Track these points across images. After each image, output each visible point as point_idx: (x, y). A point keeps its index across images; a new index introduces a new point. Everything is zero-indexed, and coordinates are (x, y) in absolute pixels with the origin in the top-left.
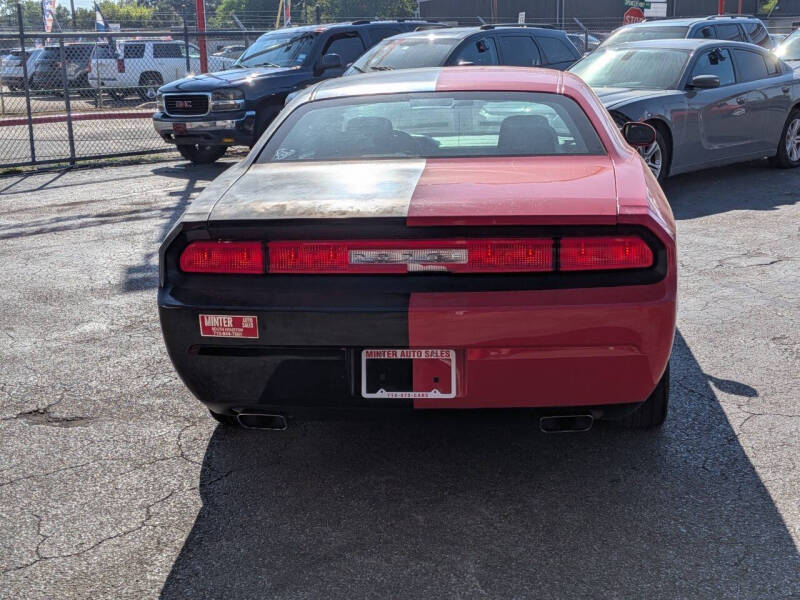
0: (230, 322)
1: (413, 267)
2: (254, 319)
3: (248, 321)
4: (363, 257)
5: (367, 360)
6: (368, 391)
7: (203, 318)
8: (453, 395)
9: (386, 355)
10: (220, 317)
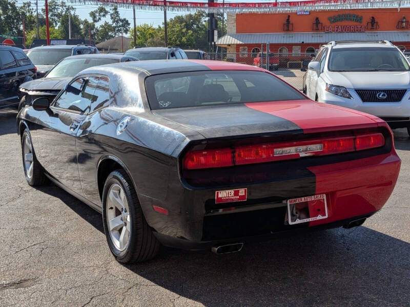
0: (233, 193)
1: (302, 155)
2: (245, 190)
3: (242, 192)
4: (279, 152)
5: (290, 205)
6: (292, 221)
7: (218, 193)
8: (327, 217)
9: (298, 201)
10: (227, 191)
